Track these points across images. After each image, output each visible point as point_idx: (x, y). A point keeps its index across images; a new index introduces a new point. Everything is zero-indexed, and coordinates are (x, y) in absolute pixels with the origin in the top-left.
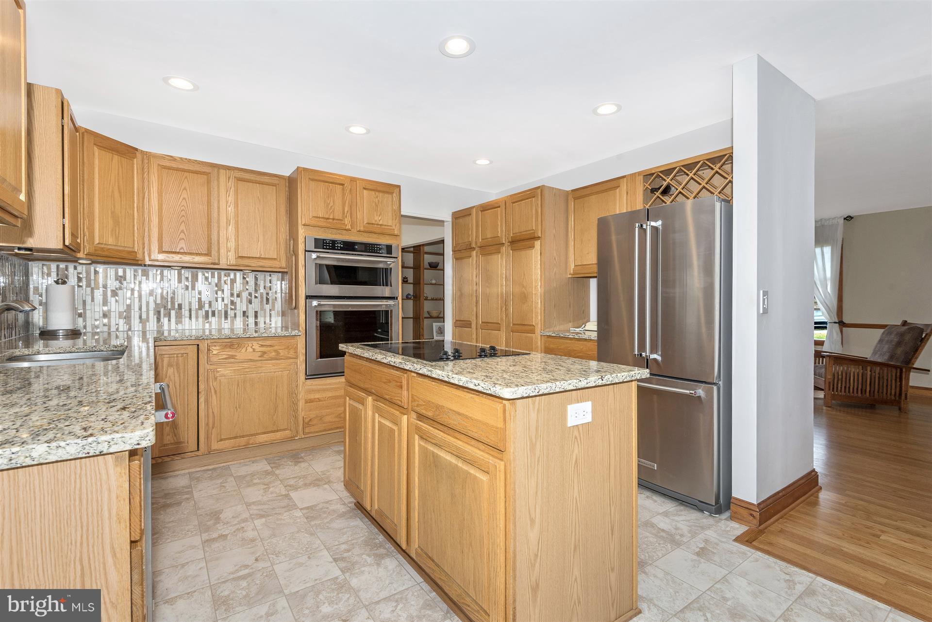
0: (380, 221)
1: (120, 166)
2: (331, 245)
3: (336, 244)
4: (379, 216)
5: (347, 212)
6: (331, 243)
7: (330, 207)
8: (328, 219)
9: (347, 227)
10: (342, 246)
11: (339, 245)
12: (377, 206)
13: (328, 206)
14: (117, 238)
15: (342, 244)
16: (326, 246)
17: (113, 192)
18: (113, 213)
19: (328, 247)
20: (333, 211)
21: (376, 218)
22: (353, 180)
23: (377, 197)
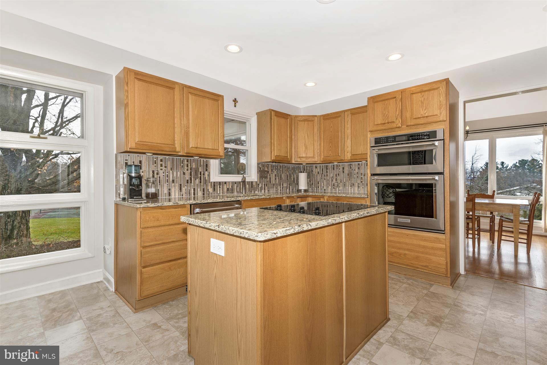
0: (425, 114)
1: (308, 126)
2: (385, 140)
3: (389, 139)
4: (425, 110)
5: (398, 115)
6: (385, 139)
7: (385, 116)
8: (384, 124)
9: (398, 126)
10: (393, 139)
11: (391, 140)
12: (422, 103)
13: (384, 115)
14: (306, 154)
15: (393, 138)
16: (382, 141)
17: (305, 136)
18: (305, 144)
19: (383, 142)
20: (388, 118)
21: (422, 112)
22: (403, 91)
23: (423, 96)
